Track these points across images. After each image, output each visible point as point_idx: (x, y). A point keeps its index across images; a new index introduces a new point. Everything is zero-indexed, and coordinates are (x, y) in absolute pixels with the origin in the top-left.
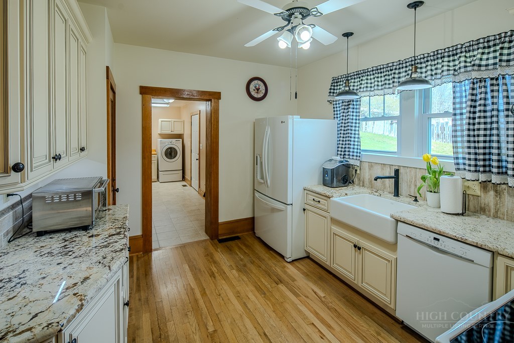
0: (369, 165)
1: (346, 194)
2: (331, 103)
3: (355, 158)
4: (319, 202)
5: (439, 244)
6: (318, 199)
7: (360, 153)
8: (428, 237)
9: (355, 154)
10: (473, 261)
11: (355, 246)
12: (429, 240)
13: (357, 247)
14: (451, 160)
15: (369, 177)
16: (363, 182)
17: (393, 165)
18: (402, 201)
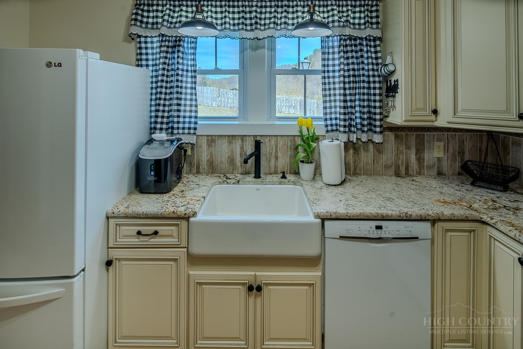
0: (208, 140)
1: (204, 197)
2: (133, 39)
3: (186, 131)
4: (156, 233)
5: (383, 232)
6: (153, 229)
7: (196, 123)
8: (368, 228)
9: (187, 125)
10: (417, 238)
11: (250, 288)
12: (371, 232)
13: (255, 289)
14: (322, 121)
15: (209, 157)
16: (198, 167)
17: (246, 136)
18: (270, 182)
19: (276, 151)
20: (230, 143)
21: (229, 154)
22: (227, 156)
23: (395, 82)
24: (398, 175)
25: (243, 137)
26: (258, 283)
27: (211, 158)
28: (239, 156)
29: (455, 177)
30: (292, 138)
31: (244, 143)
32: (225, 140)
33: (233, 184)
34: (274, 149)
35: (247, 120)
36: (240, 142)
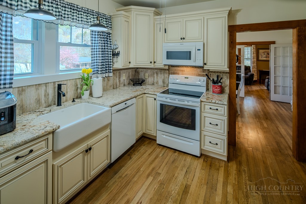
4: (31, 151)
7: (12, 79)
10: (133, 104)
12: (124, 106)
13: (88, 150)
17: (48, 83)
18: (69, 105)
19: (67, 89)
20: (37, 89)
21: (36, 97)
22: (35, 98)
23: (118, 52)
24: (114, 88)
25: (46, 84)
26: (89, 147)
27: (21, 103)
28: (44, 96)
29: (128, 85)
30: (75, 80)
31: (47, 88)
32: (33, 89)
33: (47, 113)
34: (65, 88)
35: (44, 74)
36: (44, 87)
